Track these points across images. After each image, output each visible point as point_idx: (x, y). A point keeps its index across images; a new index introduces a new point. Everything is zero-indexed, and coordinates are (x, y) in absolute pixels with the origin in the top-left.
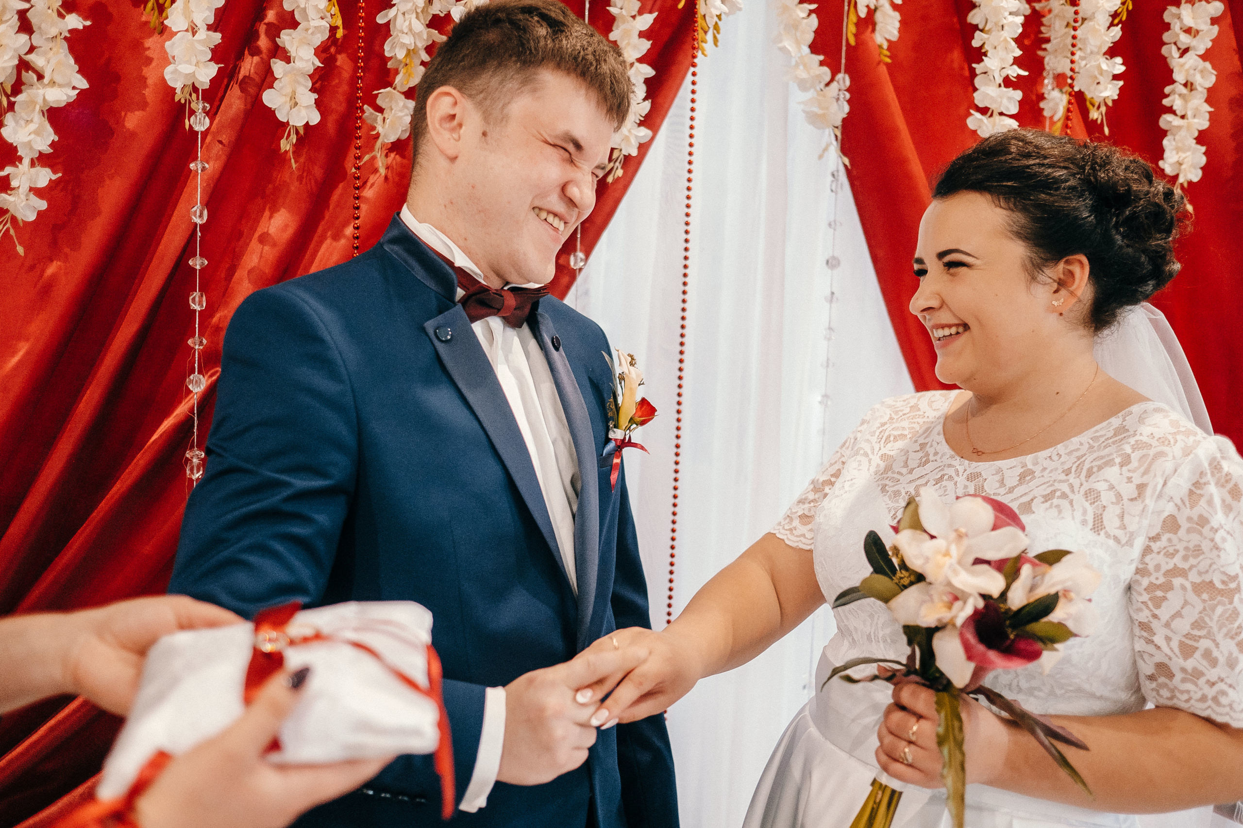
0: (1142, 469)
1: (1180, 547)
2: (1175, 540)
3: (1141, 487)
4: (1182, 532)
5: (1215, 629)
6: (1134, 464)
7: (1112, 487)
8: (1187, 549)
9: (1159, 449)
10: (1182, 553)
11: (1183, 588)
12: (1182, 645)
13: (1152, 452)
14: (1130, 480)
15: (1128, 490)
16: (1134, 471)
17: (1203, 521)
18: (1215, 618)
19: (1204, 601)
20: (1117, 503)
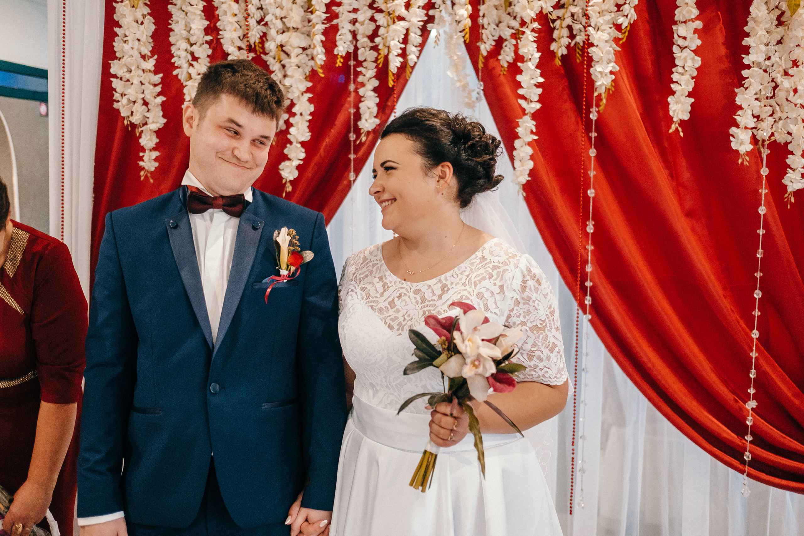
0: (499, 279)
1: (521, 312)
2: (519, 310)
3: (501, 287)
4: (521, 305)
5: (540, 346)
6: (495, 276)
7: (488, 289)
8: (524, 312)
9: (504, 268)
10: (523, 314)
11: (526, 330)
12: (528, 355)
13: (501, 270)
14: (495, 284)
15: (496, 290)
16: (496, 280)
17: (529, 298)
18: (540, 340)
19: (535, 334)
20: (492, 296)
